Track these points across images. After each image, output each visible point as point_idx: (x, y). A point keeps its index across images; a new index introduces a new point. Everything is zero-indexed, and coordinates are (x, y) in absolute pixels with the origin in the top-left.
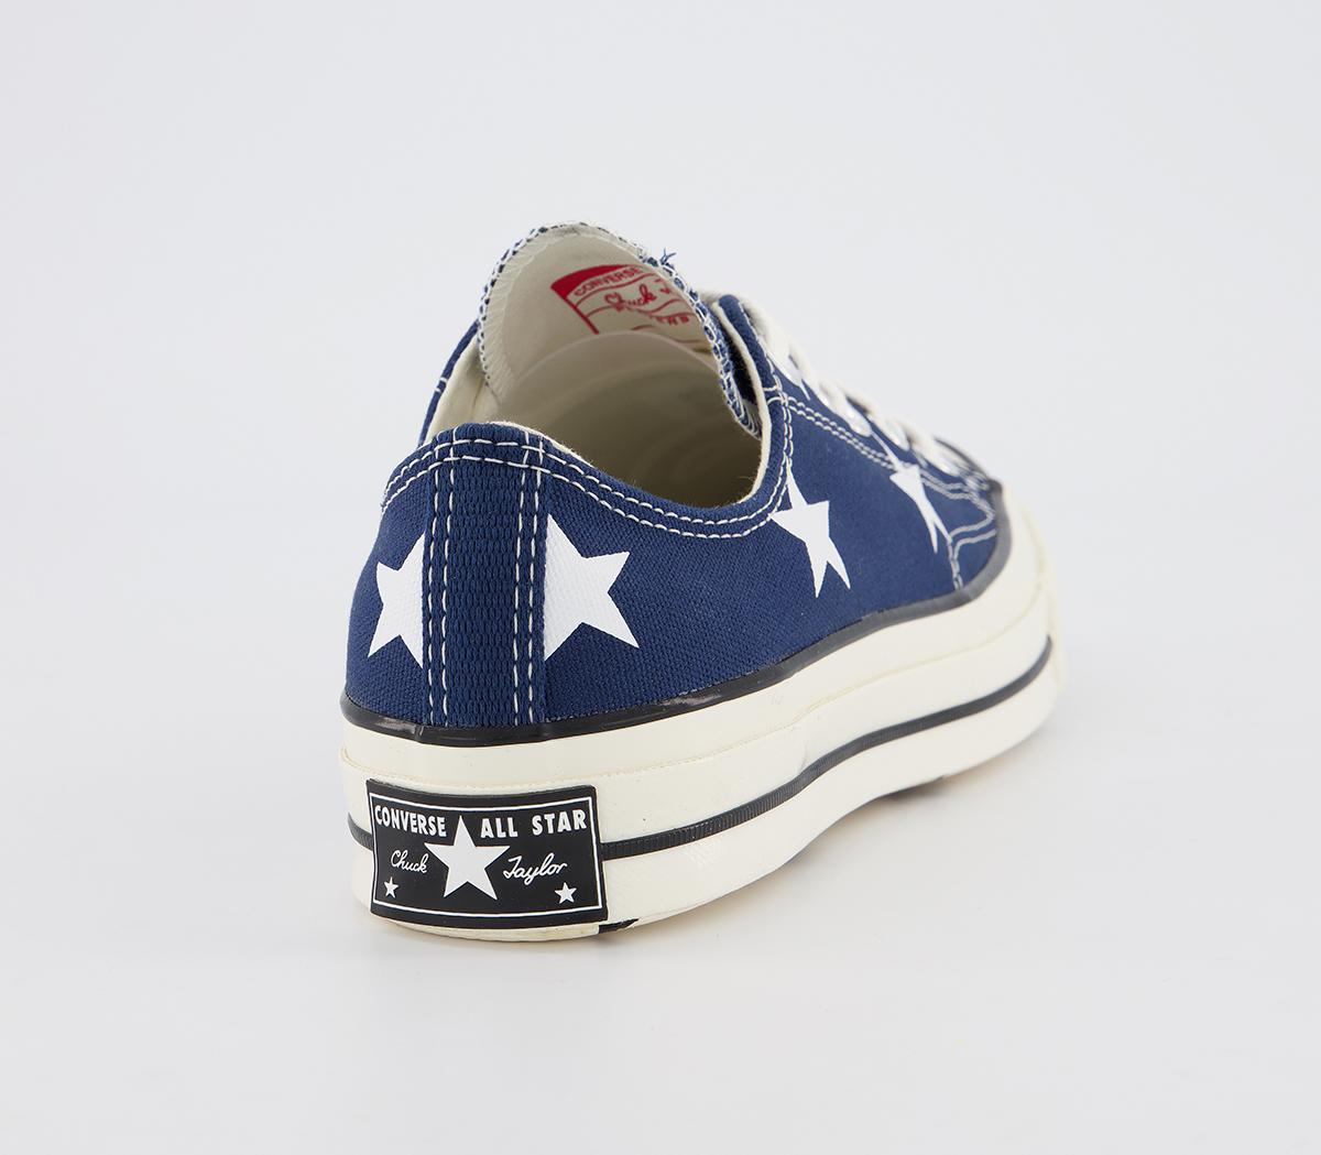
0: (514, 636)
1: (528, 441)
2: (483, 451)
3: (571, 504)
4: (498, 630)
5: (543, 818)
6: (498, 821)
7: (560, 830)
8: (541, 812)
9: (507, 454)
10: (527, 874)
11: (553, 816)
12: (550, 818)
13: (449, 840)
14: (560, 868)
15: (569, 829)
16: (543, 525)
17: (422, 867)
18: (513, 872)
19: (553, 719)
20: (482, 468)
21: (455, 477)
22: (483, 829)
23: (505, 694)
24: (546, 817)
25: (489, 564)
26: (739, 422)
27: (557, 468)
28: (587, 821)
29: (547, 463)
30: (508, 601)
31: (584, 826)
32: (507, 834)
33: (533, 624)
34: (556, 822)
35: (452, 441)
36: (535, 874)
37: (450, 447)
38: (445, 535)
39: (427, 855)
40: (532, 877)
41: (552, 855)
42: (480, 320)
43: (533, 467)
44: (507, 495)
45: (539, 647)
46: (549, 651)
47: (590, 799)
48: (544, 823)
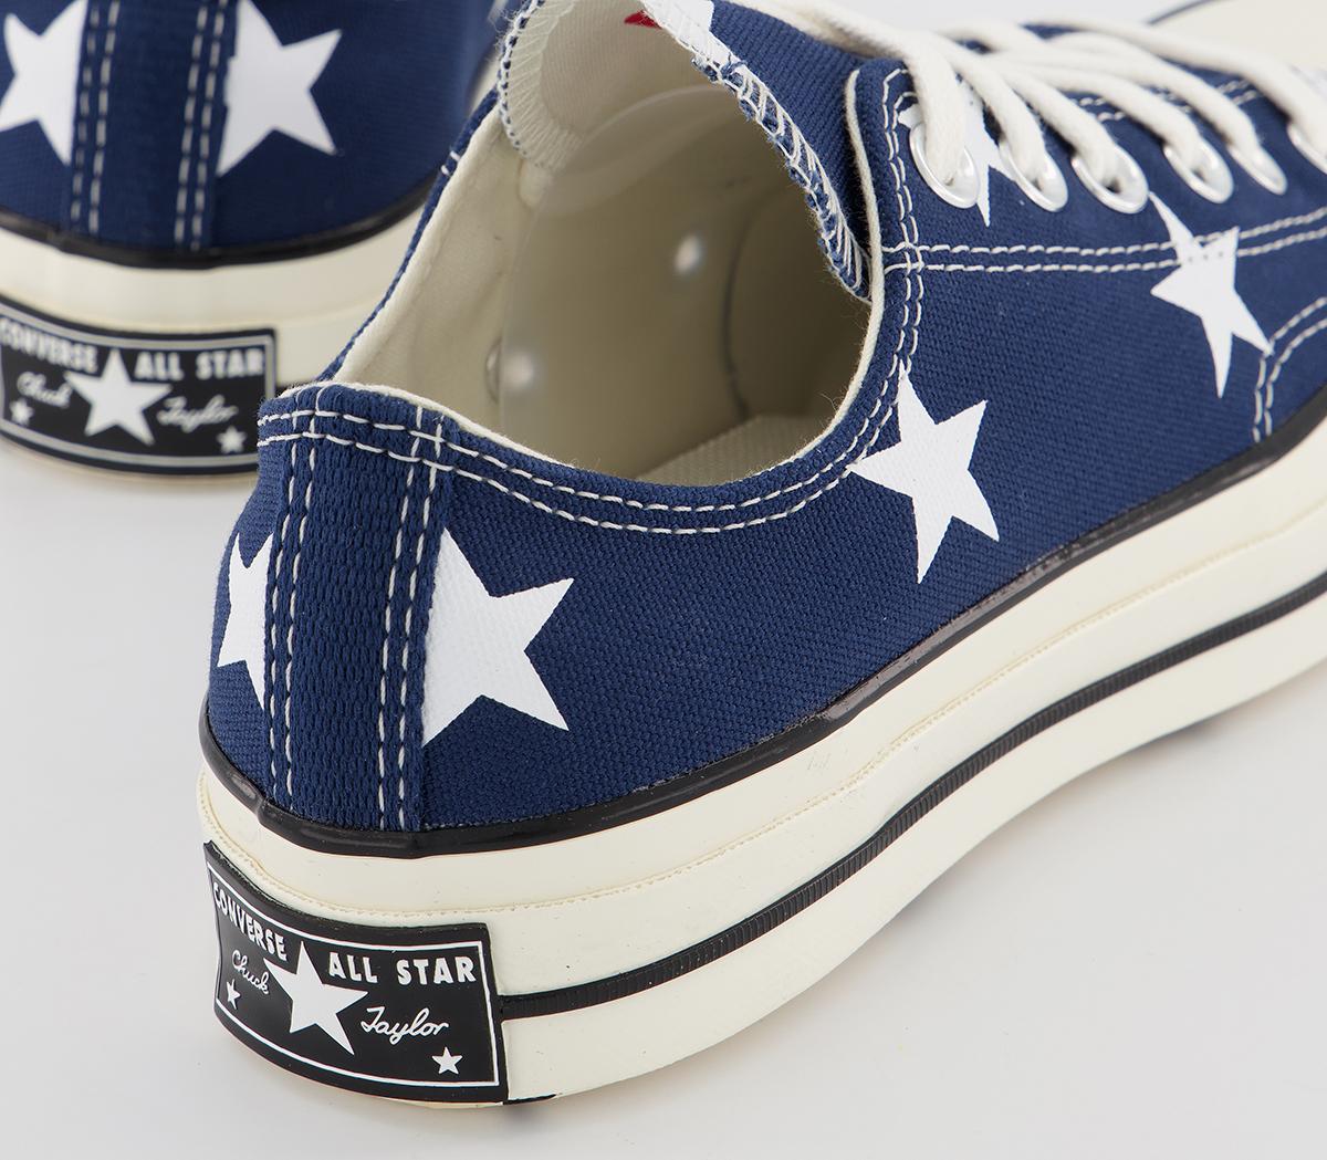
0: (380, 707)
1: (419, 425)
2: (353, 432)
3: (485, 512)
4: (358, 697)
5: (411, 963)
6: (350, 958)
7: (437, 980)
8: (410, 957)
9: (386, 440)
10: (393, 1031)
11: (425, 963)
12: (421, 964)
13: (291, 966)
14: (439, 1028)
15: (450, 980)
16: (432, 549)
17: (262, 986)
18: (373, 1025)
19: (435, 825)
20: (351, 456)
21: (316, 461)
22: (332, 966)
23: (366, 784)
24: (417, 963)
25: (349, 602)
26: (853, 293)
27: (464, 463)
28: (476, 972)
29: (447, 456)
30: (373, 659)
31: (472, 979)
32: (364, 976)
33: (407, 697)
34: (430, 971)
35: (314, 409)
36: (404, 1032)
37: (310, 417)
38: (296, 546)
39: (266, 973)
40: (399, 1036)
41: (426, 1011)
42: (499, 89)
43: (426, 462)
44: (384, 505)
45: (416, 728)
46: (431, 732)
47: (479, 944)
48: (413, 971)
